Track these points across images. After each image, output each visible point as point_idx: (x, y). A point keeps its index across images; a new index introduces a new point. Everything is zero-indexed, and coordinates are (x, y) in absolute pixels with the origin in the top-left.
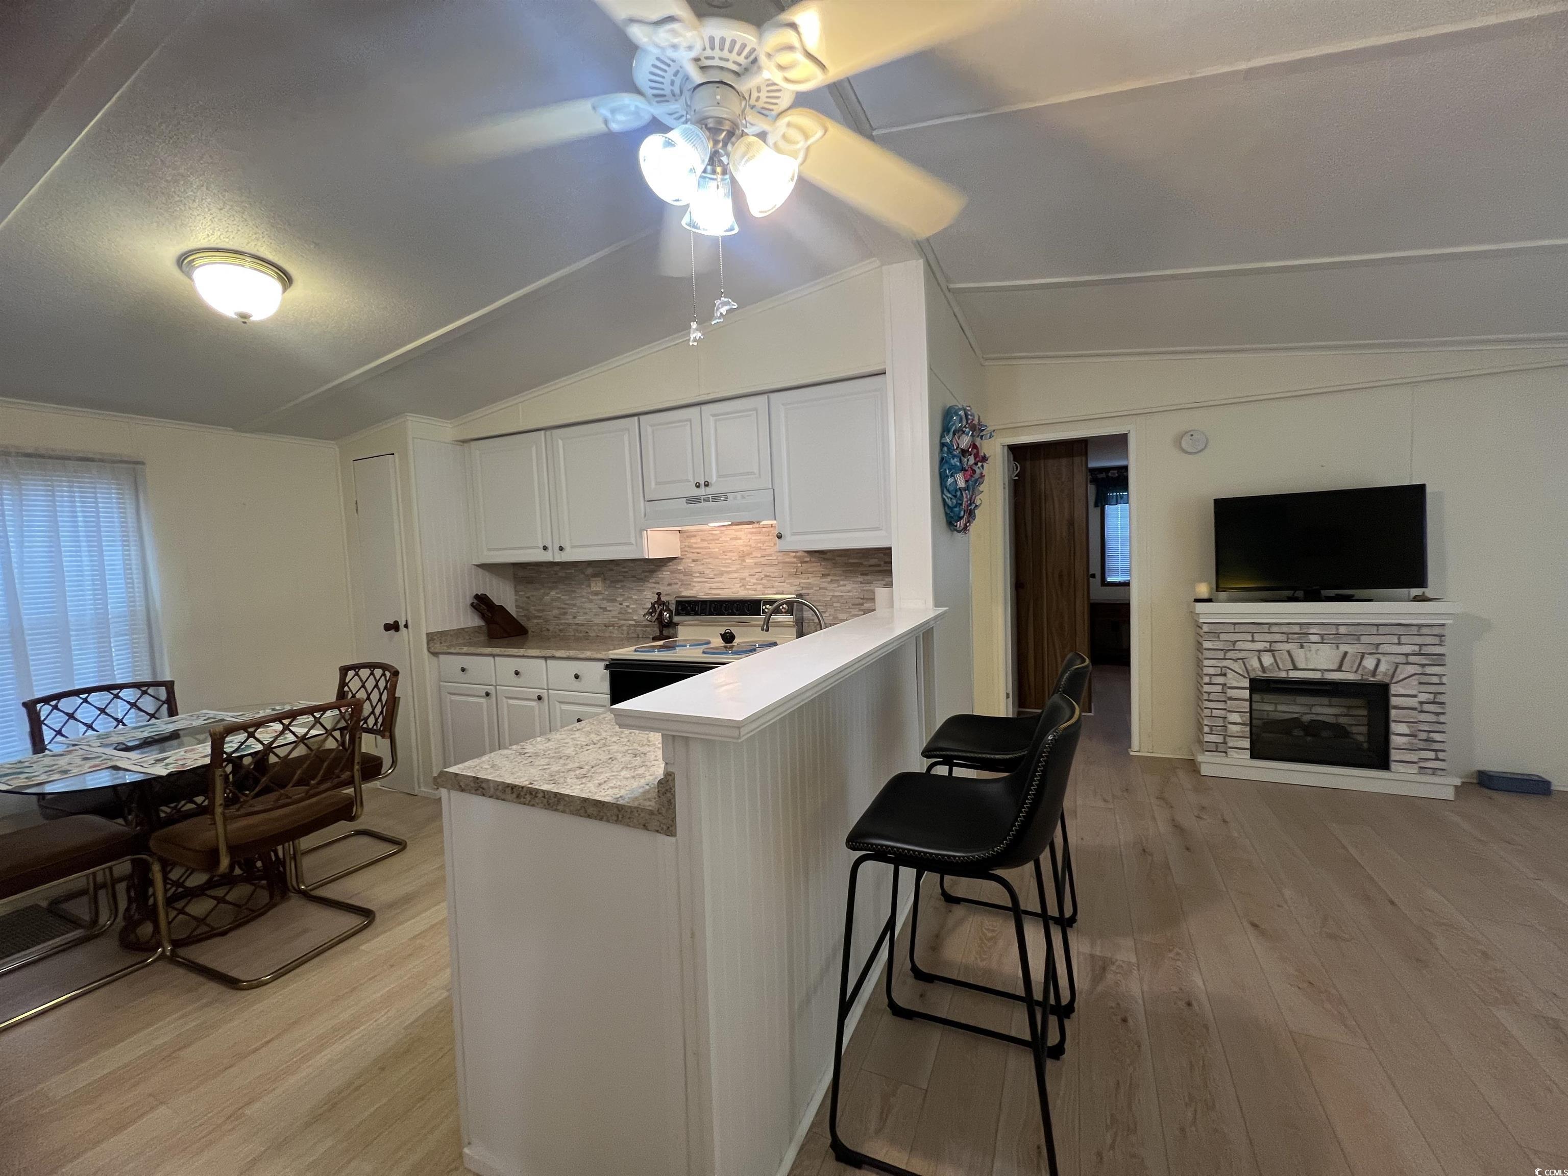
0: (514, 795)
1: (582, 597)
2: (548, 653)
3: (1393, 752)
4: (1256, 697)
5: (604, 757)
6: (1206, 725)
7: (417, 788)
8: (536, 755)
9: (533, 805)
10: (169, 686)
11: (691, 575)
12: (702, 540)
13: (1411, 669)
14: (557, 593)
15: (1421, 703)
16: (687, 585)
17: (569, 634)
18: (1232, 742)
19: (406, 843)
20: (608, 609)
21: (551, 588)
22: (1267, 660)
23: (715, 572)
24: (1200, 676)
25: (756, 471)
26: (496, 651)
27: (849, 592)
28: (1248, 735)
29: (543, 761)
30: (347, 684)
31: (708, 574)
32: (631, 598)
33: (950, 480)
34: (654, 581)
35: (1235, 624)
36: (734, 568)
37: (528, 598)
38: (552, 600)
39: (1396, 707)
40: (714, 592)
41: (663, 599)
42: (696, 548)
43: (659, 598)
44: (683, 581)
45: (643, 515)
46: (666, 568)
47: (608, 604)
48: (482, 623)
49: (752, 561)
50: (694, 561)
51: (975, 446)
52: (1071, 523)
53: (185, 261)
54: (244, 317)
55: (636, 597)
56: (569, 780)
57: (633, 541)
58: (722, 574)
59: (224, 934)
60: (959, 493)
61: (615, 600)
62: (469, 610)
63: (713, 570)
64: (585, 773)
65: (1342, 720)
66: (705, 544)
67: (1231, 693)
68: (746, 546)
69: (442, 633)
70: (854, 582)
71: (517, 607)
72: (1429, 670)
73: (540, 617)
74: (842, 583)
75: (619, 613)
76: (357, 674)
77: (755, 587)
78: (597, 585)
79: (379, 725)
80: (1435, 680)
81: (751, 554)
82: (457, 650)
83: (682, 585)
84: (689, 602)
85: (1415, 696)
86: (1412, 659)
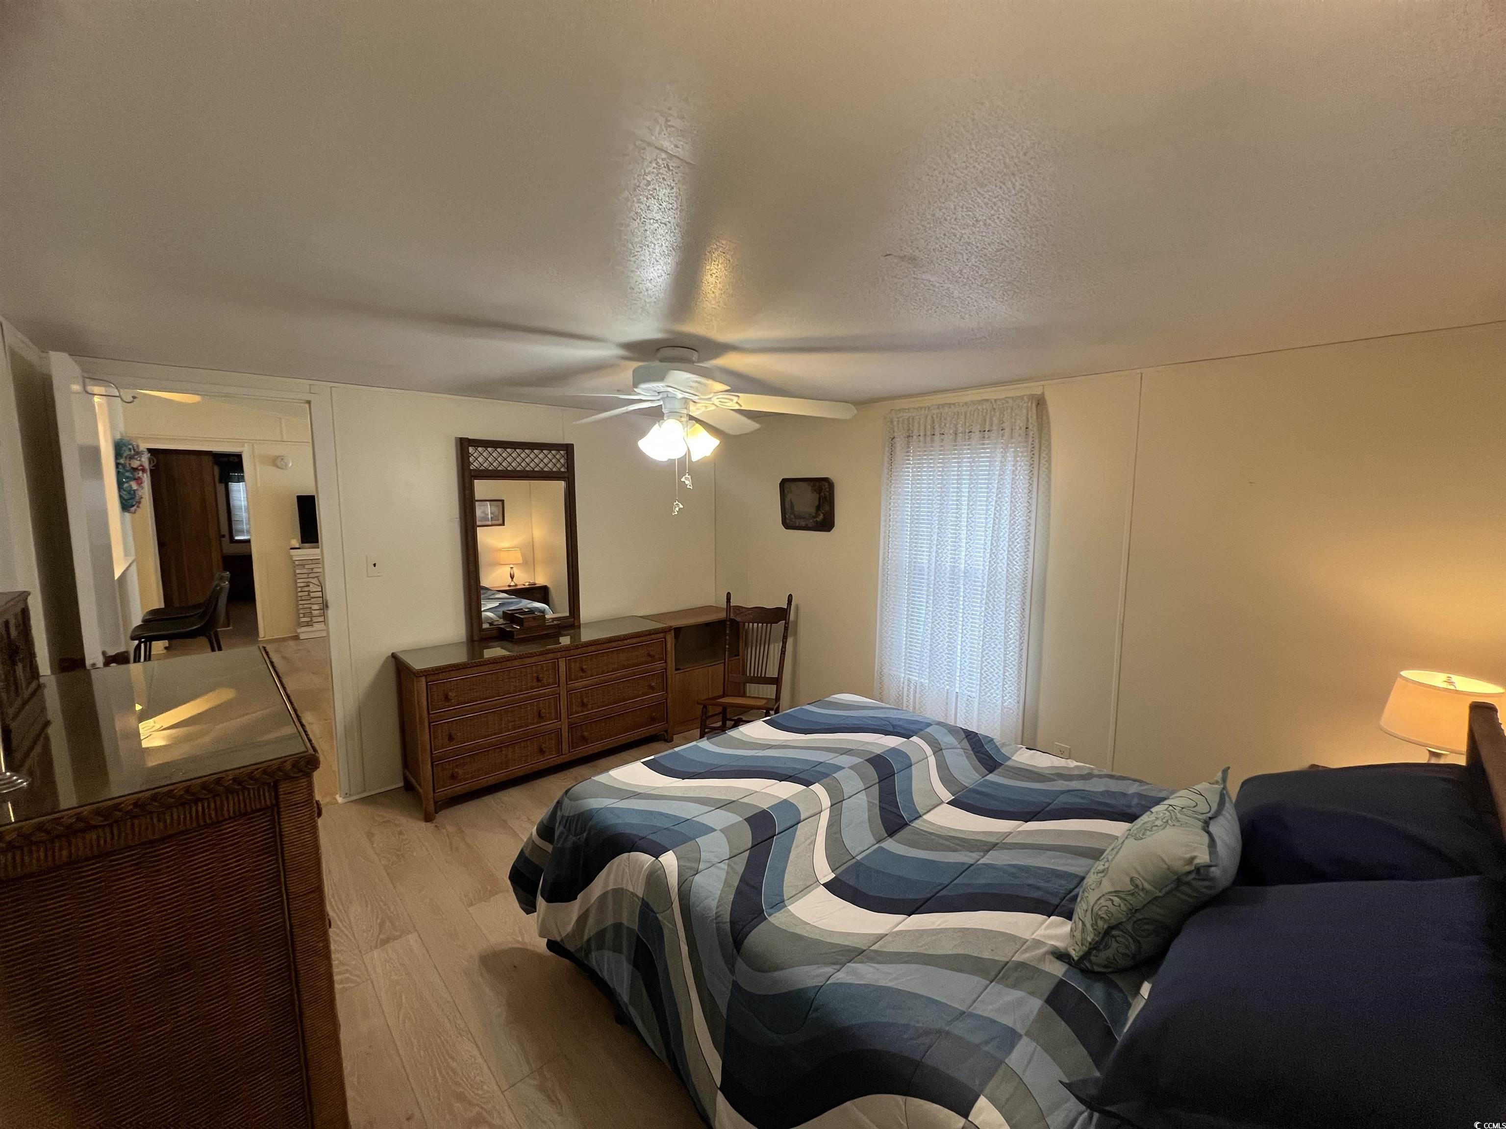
6: (300, 613)
18: (315, 619)
24: (297, 589)
28: (323, 614)
33: (126, 485)
52: (203, 501)
60: (132, 492)
67: (312, 595)
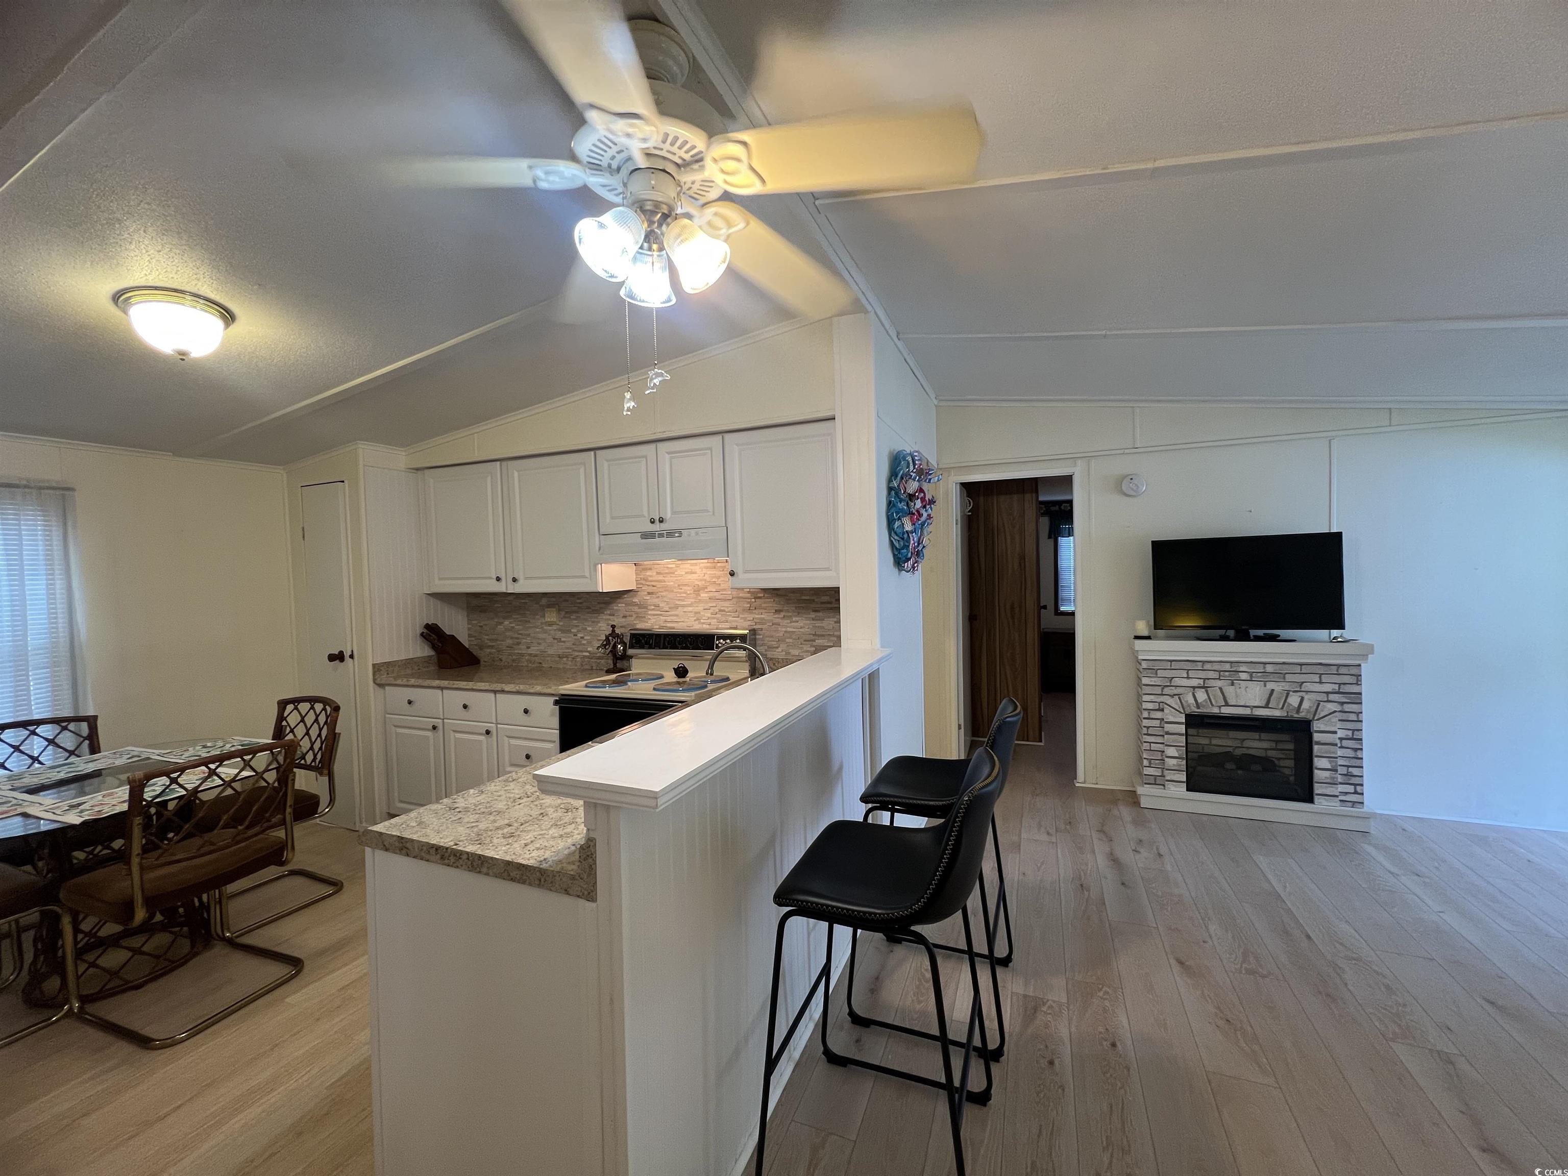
0: (438, 856)
1: (537, 627)
2: (498, 687)
3: (1316, 786)
4: (1191, 731)
5: (535, 812)
6: (1145, 759)
7: (358, 824)
8: (466, 810)
9: (457, 867)
10: (92, 721)
11: (647, 609)
12: (658, 573)
13: (1332, 707)
14: (510, 623)
15: (1341, 739)
16: (640, 617)
17: (524, 665)
18: (1169, 776)
19: (342, 883)
20: (563, 639)
21: (505, 618)
22: (1201, 696)
23: (670, 606)
24: (1140, 710)
25: (711, 510)
26: (445, 683)
27: (801, 628)
28: (1184, 768)
29: (472, 818)
30: (285, 719)
31: (663, 607)
32: (586, 629)
33: (897, 524)
34: (609, 612)
35: (1171, 661)
36: (688, 602)
37: (481, 626)
38: (507, 630)
39: (1318, 743)
40: (669, 625)
41: (617, 631)
42: (651, 581)
43: (613, 631)
44: (637, 613)
45: (597, 549)
46: (621, 600)
47: (562, 635)
48: (432, 653)
49: (706, 595)
50: (649, 593)
51: (921, 490)
52: (1022, 558)
53: (120, 297)
54: (183, 354)
55: (590, 629)
56: (495, 841)
57: (587, 574)
58: (677, 607)
59: (137, 987)
60: (906, 536)
61: (569, 631)
62: (419, 640)
63: (668, 603)
64: (513, 831)
65: (1271, 754)
66: (660, 578)
67: (1168, 727)
68: (701, 580)
69: (388, 664)
70: (807, 619)
71: (470, 636)
72: (1347, 707)
73: (492, 647)
74: (794, 619)
75: (573, 644)
76: (296, 708)
77: (709, 621)
78: (551, 616)
79: (317, 761)
80: (1353, 717)
81: (706, 588)
82: (404, 682)
83: (637, 617)
84: (643, 635)
85: (1335, 733)
86: (1332, 697)
